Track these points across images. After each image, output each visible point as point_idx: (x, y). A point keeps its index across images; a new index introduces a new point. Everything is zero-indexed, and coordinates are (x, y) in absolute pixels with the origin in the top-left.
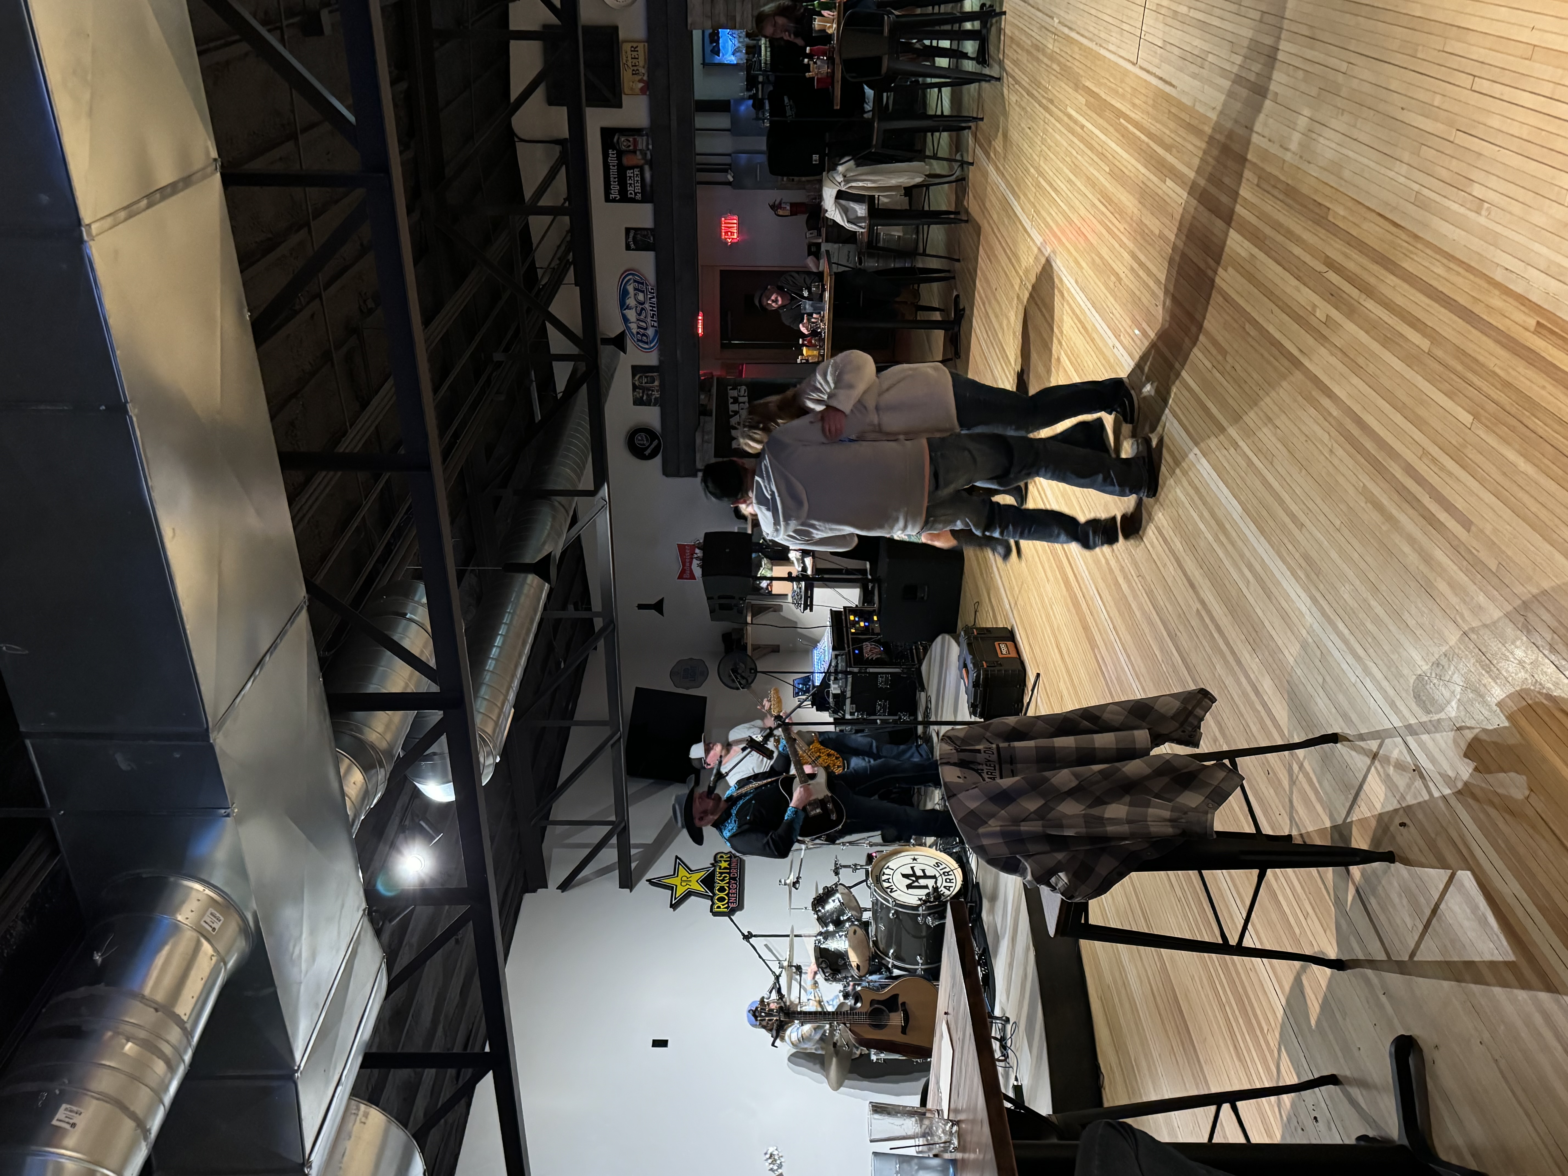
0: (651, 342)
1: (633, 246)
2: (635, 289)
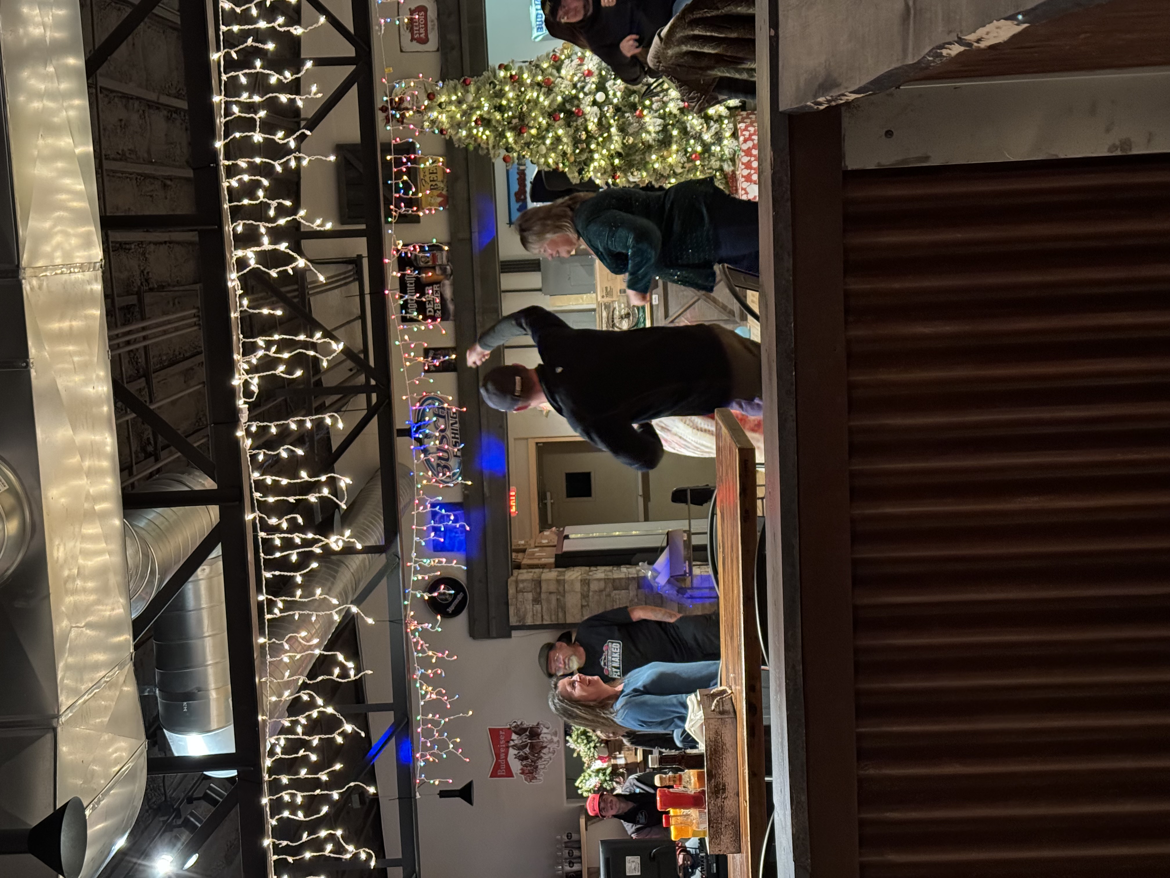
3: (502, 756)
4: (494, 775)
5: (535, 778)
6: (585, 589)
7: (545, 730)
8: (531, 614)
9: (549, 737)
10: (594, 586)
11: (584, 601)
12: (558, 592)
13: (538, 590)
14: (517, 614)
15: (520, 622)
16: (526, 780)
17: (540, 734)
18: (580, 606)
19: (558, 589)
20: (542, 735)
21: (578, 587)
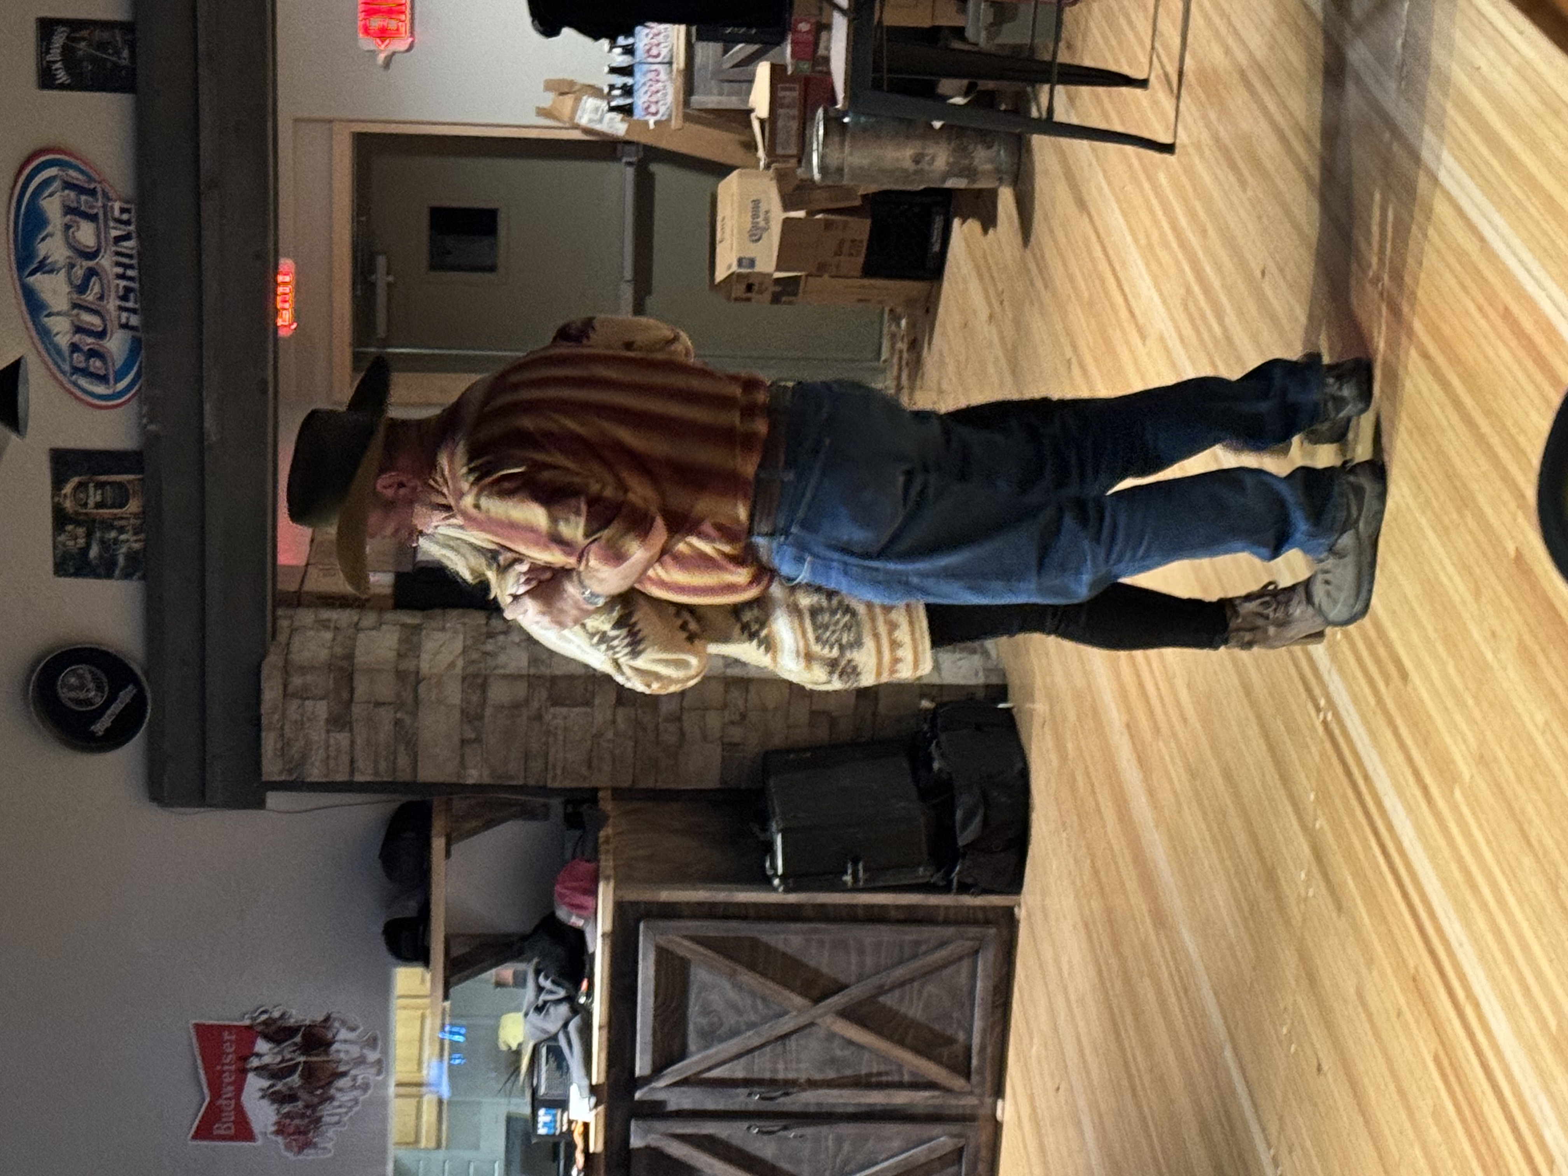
0: (118, 378)
1: (62, 76)
2: (69, 210)
3: (229, 1092)
4: (204, 1132)
5: (315, 1145)
6: (475, 699)
7: (343, 1034)
8: (322, 753)
9: (355, 1051)
10: (499, 693)
11: (467, 728)
12: (399, 705)
13: (345, 695)
14: (282, 752)
15: (290, 772)
16: (288, 1147)
17: (329, 1044)
18: (456, 740)
19: (398, 695)
20: (336, 1046)
21: (454, 694)
